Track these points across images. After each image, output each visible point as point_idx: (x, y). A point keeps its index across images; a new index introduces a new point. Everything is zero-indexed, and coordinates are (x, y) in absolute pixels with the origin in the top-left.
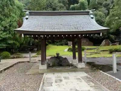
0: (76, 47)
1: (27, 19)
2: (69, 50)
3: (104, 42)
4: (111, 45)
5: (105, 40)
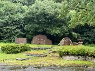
3: (63, 41)
4: (71, 45)
5: (64, 38)
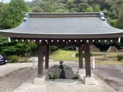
0: (83, 52)
1: (25, 21)
2: (76, 55)
4: (117, 52)
5: (111, 47)
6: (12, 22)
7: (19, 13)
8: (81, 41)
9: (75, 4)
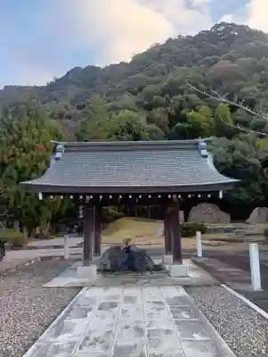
1: (57, 159)
5: (257, 209)
6: (11, 153)
7: (27, 129)
8: (160, 196)
9: (162, 95)
